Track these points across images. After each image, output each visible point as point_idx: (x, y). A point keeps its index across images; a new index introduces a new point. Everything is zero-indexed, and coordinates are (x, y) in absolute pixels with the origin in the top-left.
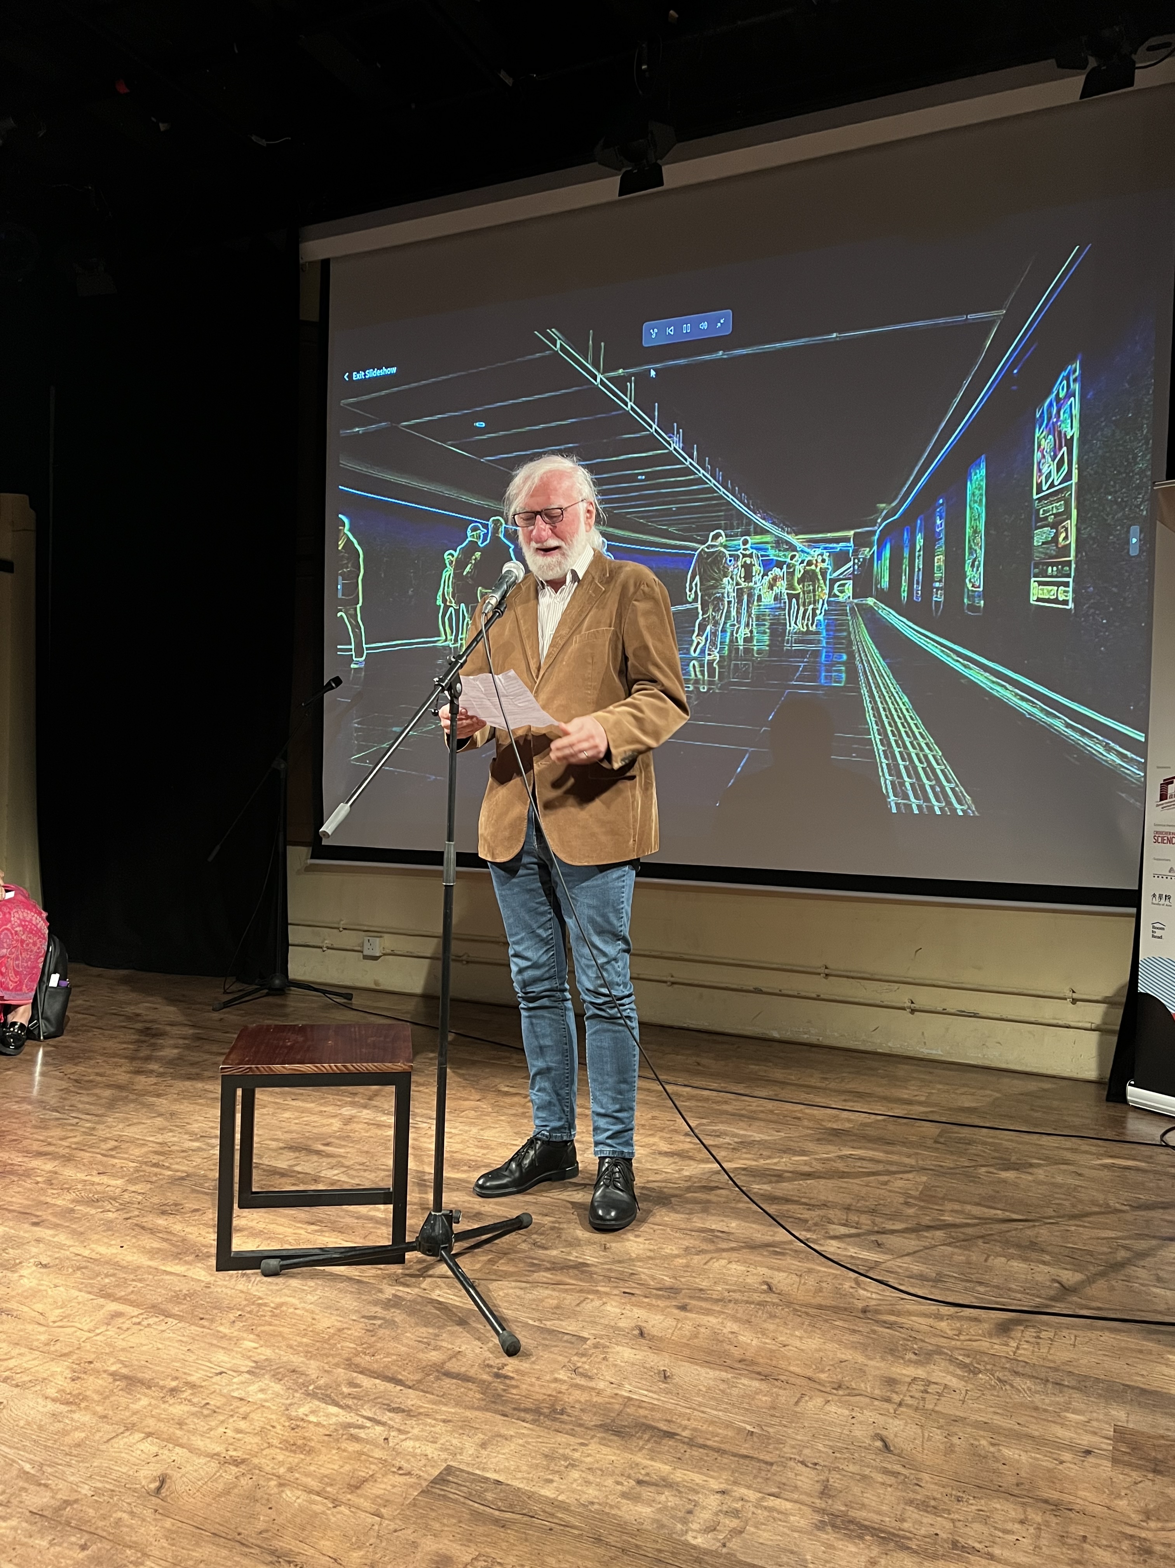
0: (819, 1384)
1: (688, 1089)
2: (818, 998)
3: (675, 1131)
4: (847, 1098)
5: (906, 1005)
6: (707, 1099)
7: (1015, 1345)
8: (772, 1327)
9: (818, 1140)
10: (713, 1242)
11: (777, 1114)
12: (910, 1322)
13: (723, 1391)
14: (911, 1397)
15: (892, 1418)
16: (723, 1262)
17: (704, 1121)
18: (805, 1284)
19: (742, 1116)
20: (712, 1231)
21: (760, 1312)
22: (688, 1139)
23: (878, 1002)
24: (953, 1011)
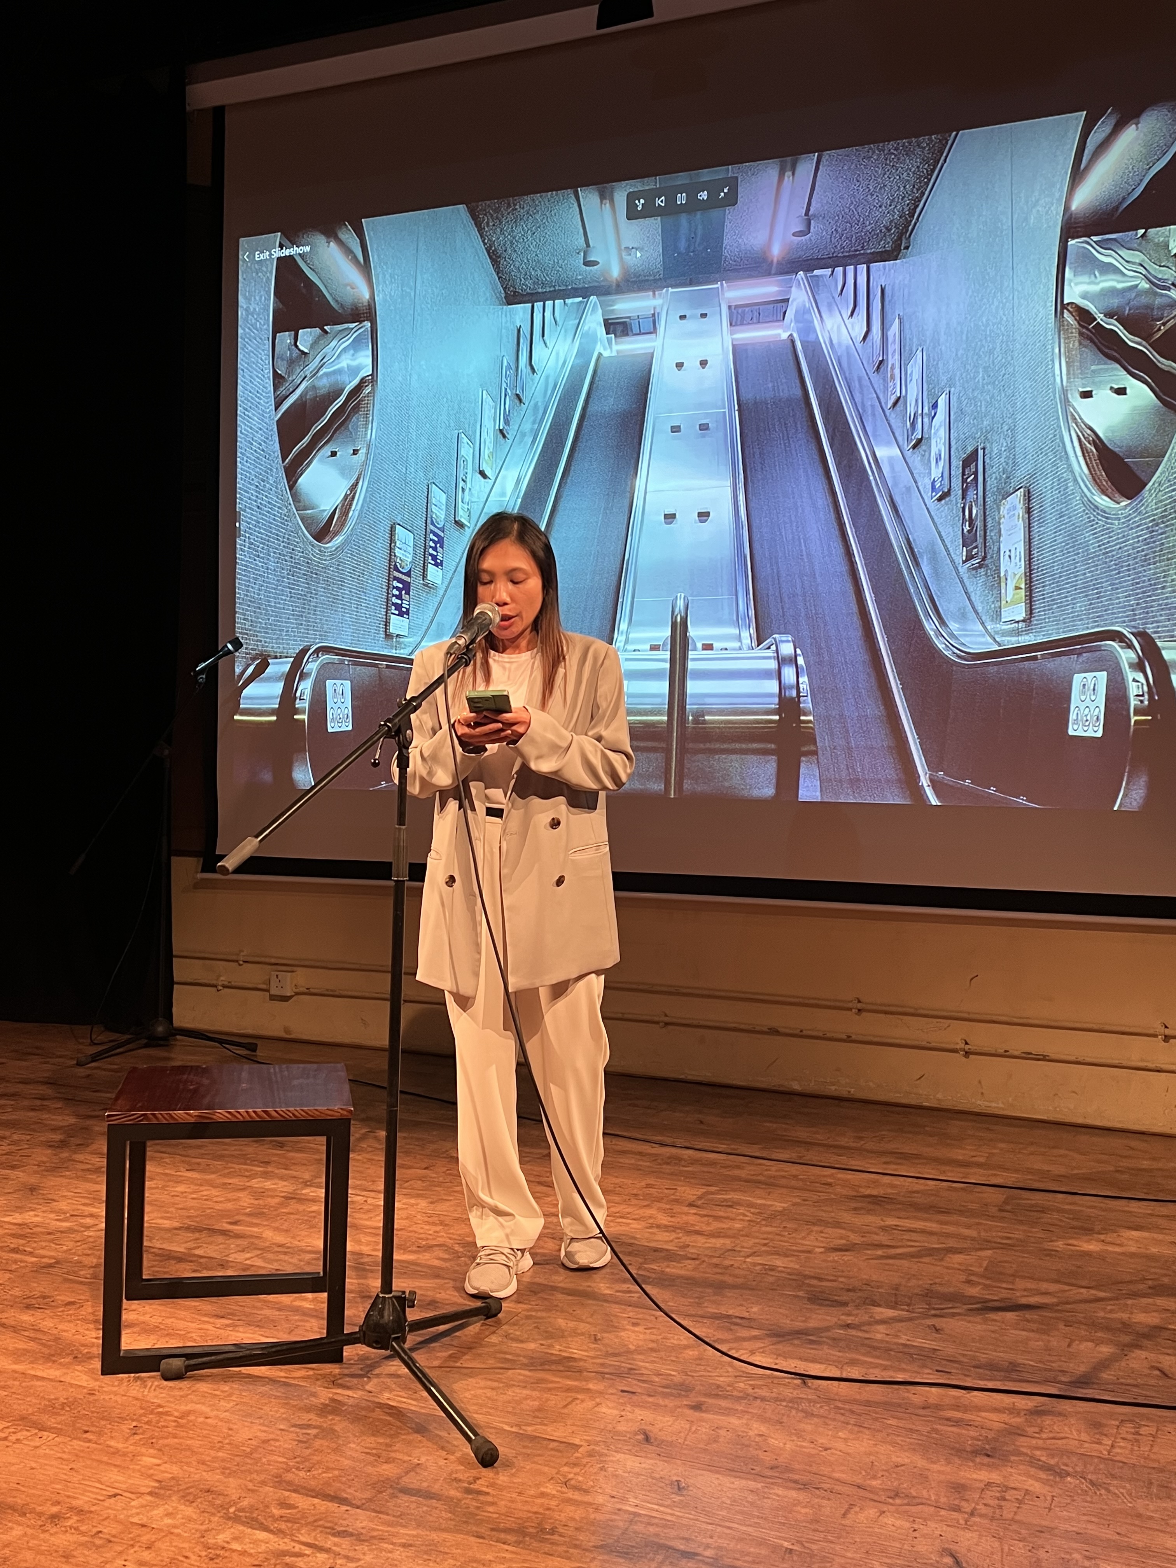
0: (871, 1492)
1: (690, 1152)
2: (847, 1040)
3: (677, 1201)
4: (888, 1160)
5: (958, 1047)
6: (713, 1164)
7: (1109, 1443)
8: (809, 1428)
9: (855, 1209)
10: (731, 1330)
11: (801, 1179)
12: (979, 1419)
13: (752, 1504)
14: (985, 1505)
15: (963, 1529)
17: (713, 1189)
19: (760, 1182)
20: (729, 1317)
21: (793, 1411)
22: (693, 1210)
23: (924, 1044)
24: (1016, 1053)
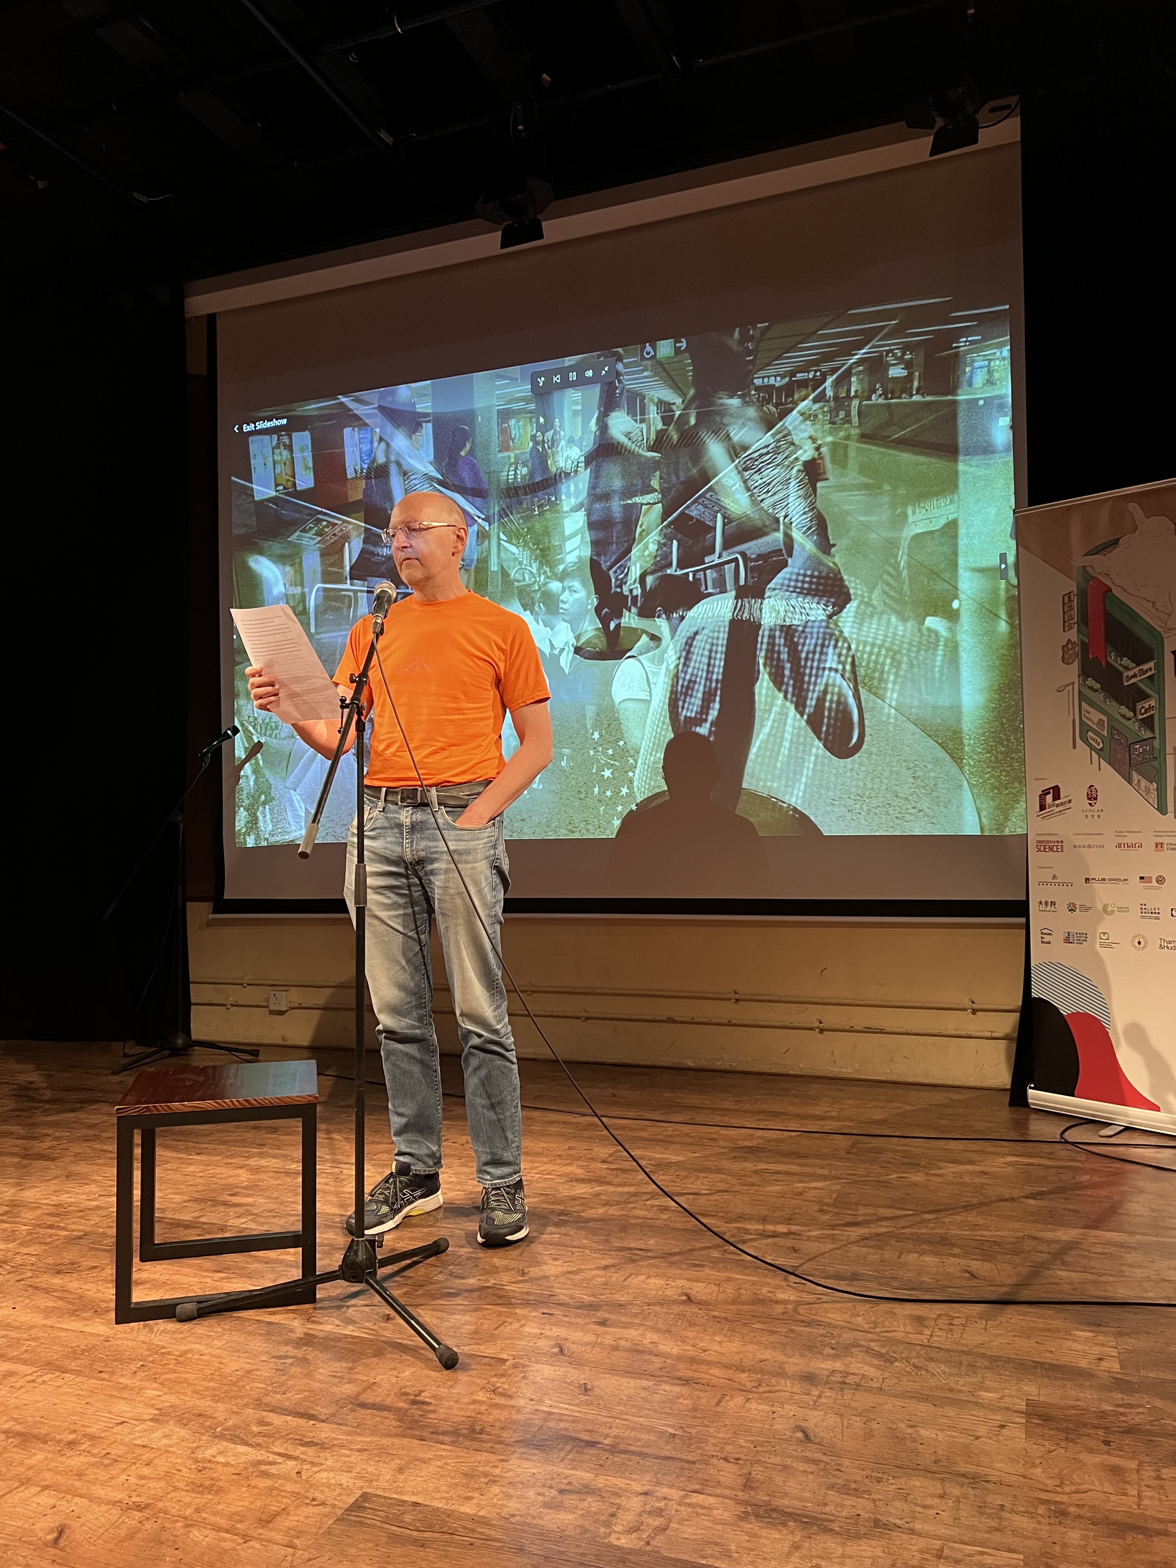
0: (740, 1383)
2: (729, 1024)
3: (593, 1159)
4: (762, 1117)
5: (815, 1026)
6: (624, 1128)
7: (929, 1333)
8: (692, 1335)
9: (734, 1158)
10: (633, 1259)
11: (693, 1137)
12: (827, 1320)
13: (644, 1398)
14: (830, 1388)
15: (813, 1409)
16: (642, 1278)
18: (723, 1292)
19: (659, 1140)
20: (631, 1249)
21: (680, 1322)
22: (605, 1166)
23: (788, 1024)
24: (860, 1028)
